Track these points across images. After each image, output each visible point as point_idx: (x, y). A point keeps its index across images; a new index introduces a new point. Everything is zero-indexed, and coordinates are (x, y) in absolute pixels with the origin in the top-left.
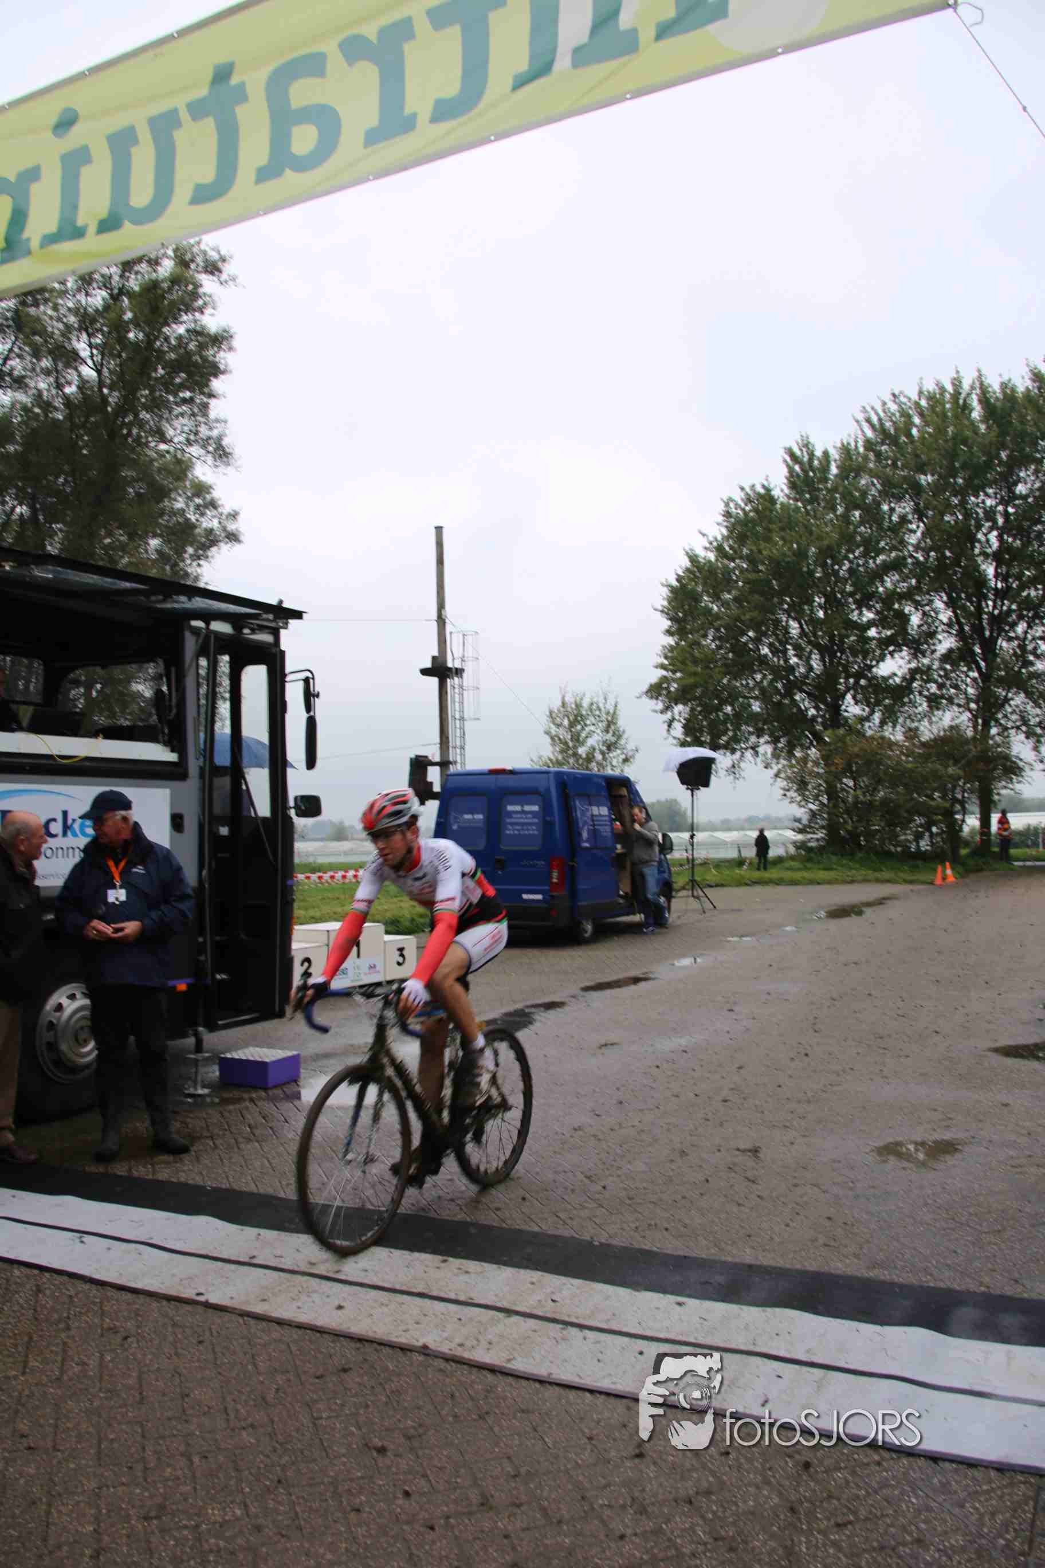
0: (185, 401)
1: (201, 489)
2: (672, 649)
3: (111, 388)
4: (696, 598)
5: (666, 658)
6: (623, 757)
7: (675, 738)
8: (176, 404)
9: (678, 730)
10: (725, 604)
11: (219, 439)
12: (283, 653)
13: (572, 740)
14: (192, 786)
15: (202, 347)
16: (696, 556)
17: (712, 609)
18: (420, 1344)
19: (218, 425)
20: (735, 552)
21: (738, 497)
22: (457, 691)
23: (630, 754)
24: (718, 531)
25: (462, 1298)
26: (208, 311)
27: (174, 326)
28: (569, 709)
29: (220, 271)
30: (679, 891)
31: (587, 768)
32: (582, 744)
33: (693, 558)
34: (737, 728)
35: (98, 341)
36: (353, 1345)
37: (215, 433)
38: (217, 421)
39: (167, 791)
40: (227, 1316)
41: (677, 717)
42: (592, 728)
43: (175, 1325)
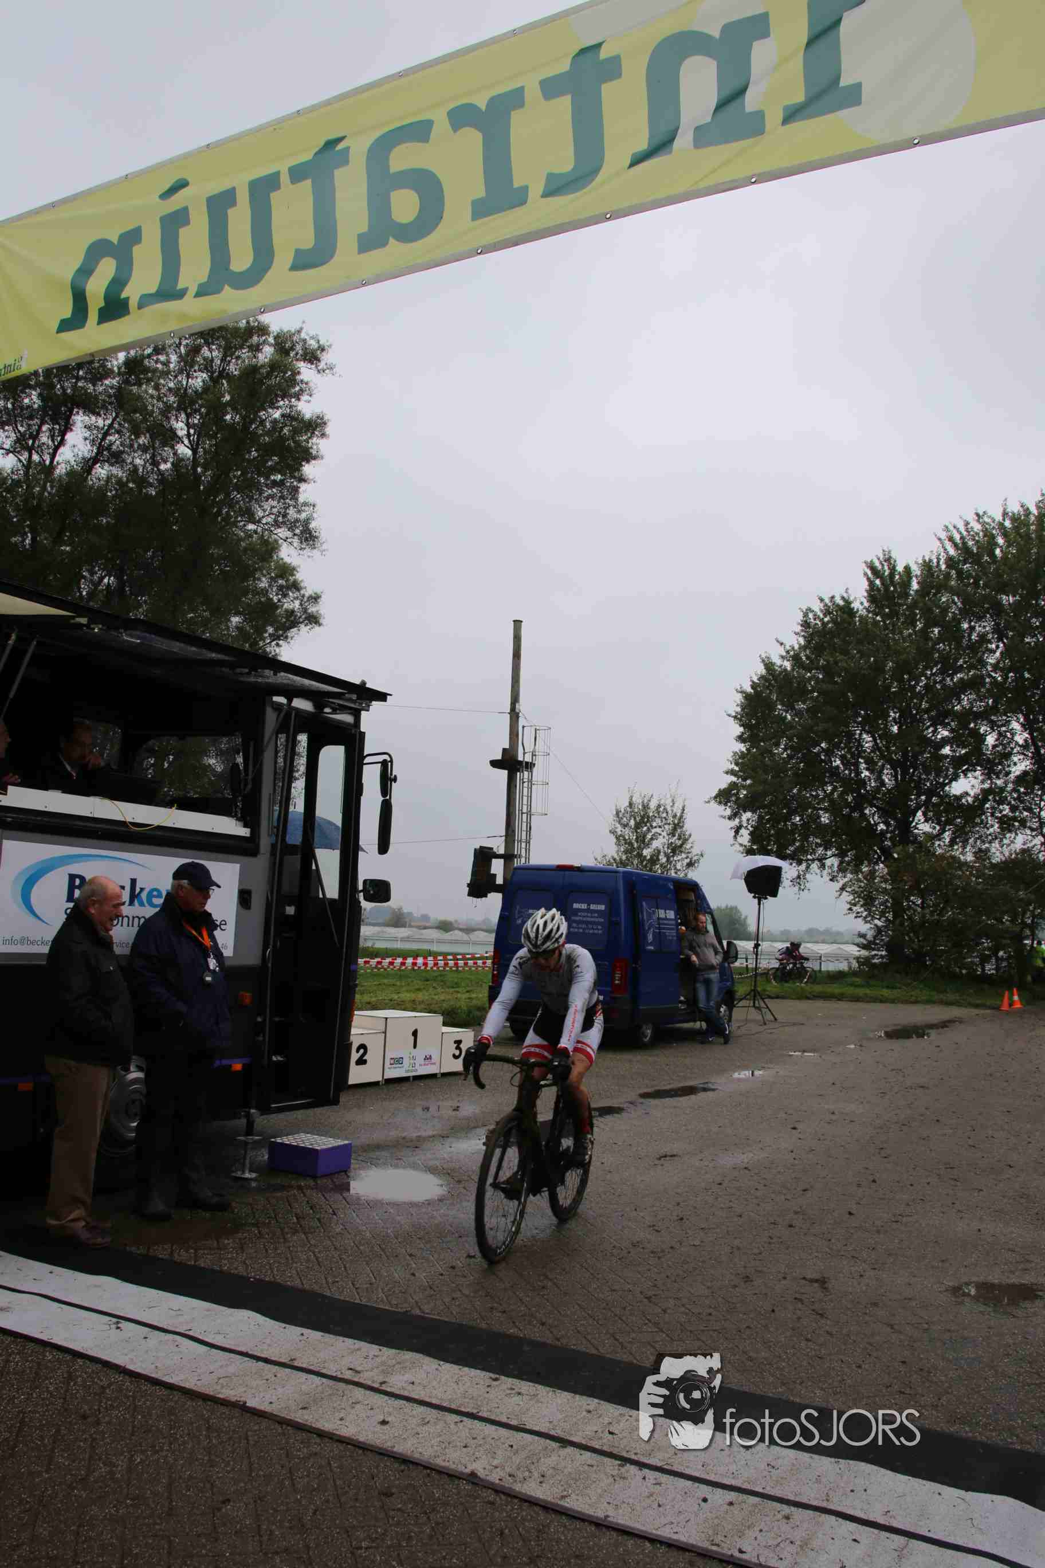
0: (275, 483)
1: (286, 571)
2: (743, 755)
3: (205, 468)
4: (771, 707)
5: (737, 764)
6: (688, 860)
7: (741, 845)
8: (267, 486)
9: (745, 837)
10: (798, 713)
11: (307, 521)
12: (362, 735)
13: (637, 840)
14: (261, 863)
15: (296, 432)
16: (773, 664)
17: (786, 717)
18: (468, 1471)
19: (307, 508)
20: (811, 661)
21: (817, 607)
22: (526, 785)
23: (695, 858)
24: (795, 641)
25: (514, 1422)
26: (304, 397)
27: (270, 410)
28: (636, 810)
29: (319, 360)
30: (741, 1000)
31: (651, 870)
32: (648, 845)
33: (769, 666)
34: (805, 838)
35: (196, 421)
36: (396, 1465)
37: (303, 516)
38: (305, 504)
39: (238, 866)
40: (265, 1423)
41: (745, 825)
42: (658, 830)
43: (208, 1428)
